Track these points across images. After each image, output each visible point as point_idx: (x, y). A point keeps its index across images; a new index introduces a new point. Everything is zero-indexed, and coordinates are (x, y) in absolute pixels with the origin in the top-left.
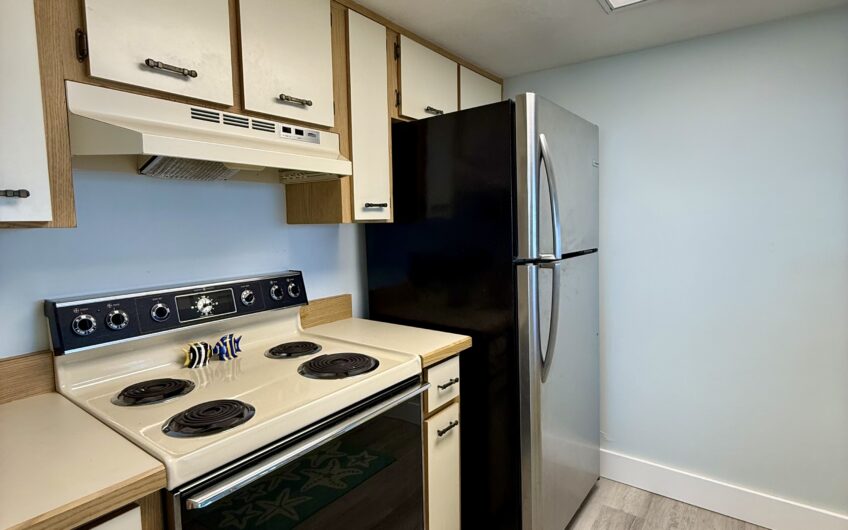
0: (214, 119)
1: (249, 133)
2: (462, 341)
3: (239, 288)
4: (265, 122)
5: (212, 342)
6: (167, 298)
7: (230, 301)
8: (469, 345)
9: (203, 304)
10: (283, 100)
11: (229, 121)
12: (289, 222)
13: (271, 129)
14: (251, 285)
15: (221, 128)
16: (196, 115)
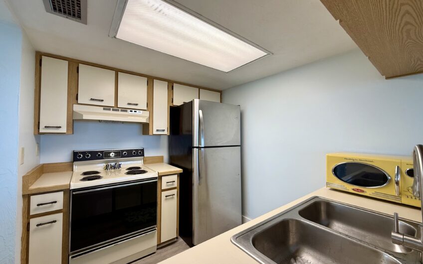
0: (110, 110)
1: (120, 112)
2: (180, 170)
3: (123, 151)
4: (124, 110)
5: (113, 164)
6: (102, 152)
7: (119, 154)
8: (182, 172)
9: (112, 155)
10: (129, 104)
11: (113, 110)
12: (143, 134)
13: (126, 111)
14: (126, 151)
15: (111, 112)
16: (104, 109)
